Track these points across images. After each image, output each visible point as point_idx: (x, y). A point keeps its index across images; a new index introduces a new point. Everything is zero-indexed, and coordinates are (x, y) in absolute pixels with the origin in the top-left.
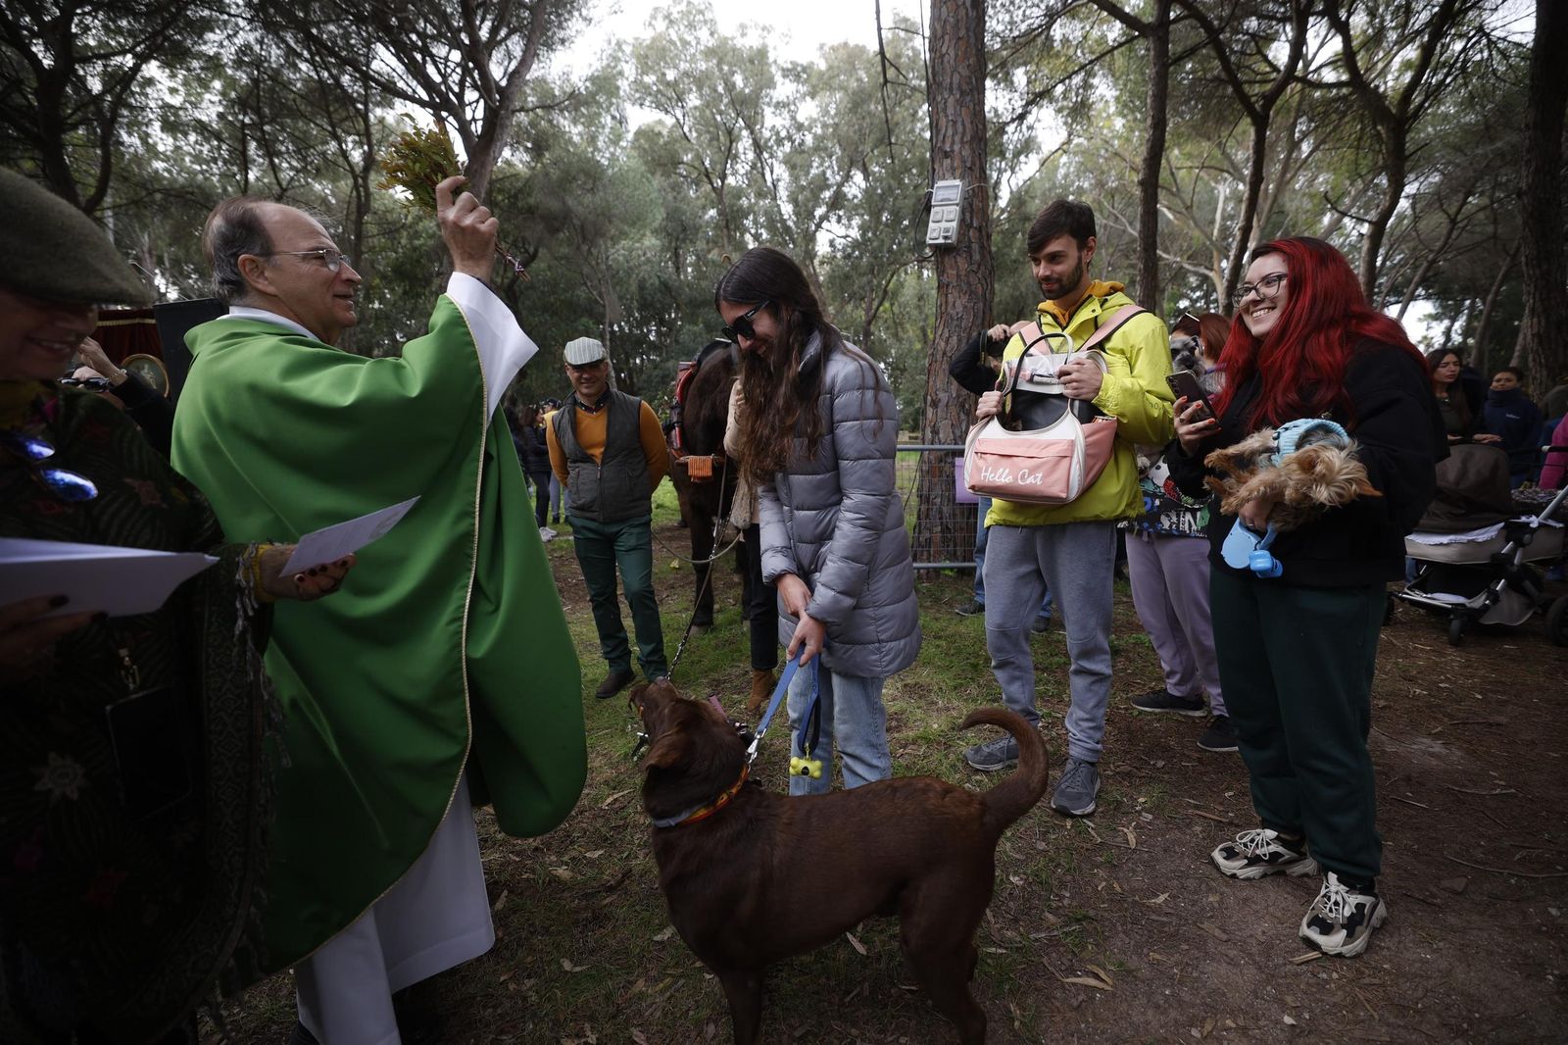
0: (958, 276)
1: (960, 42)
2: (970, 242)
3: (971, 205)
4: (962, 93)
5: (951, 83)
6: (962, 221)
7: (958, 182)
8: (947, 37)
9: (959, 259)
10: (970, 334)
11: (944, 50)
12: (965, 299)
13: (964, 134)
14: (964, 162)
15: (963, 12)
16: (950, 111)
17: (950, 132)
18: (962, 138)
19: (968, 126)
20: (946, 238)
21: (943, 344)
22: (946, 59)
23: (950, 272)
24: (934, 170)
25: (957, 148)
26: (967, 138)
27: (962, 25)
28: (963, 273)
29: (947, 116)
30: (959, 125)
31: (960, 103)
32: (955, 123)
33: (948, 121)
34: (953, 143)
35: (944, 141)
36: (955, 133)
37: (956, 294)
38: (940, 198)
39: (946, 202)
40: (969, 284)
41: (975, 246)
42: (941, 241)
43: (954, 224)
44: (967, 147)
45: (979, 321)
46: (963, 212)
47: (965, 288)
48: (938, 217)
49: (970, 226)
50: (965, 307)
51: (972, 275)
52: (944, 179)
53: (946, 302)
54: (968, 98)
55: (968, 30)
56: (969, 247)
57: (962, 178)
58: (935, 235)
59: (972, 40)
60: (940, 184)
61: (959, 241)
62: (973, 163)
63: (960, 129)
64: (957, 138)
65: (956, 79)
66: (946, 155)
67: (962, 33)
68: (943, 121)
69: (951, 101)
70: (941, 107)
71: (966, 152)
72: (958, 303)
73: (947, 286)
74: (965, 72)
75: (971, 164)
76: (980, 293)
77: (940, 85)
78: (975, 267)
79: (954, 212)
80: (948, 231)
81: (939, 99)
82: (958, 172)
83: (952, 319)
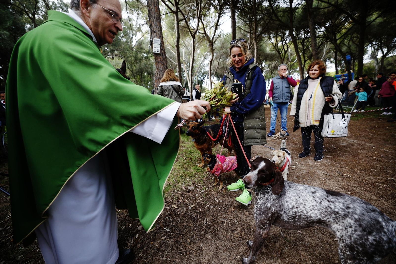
0: (161, 61)
1: (156, 7)
2: (163, 53)
3: (162, 45)
4: (157, 19)
5: (154, 16)
6: (160, 48)
8: (152, 5)
9: (160, 57)
11: (152, 8)
12: (162, 66)
13: (158, 29)
14: (159, 35)
16: (155, 22)
17: (155, 27)
18: (158, 30)
19: (159, 27)
20: (158, 51)
21: (158, 76)
22: (153, 10)
23: (159, 59)
24: (152, 35)
25: (157, 31)
26: (159, 30)
27: (155, 3)
28: (162, 60)
29: (154, 23)
30: (157, 26)
31: (157, 21)
32: (156, 26)
33: (154, 25)
34: (156, 30)
35: (154, 29)
36: (156, 28)
37: (160, 64)
38: (155, 42)
39: (157, 43)
40: (163, 63)
41: (164, 54)
42: (156, 52)
43: (159, 49)
44: (159, 32)
47: (162, 63)
48: (155, 47)
49: (162, 50)
50: (163, 68)
51: (164, 61)
52: (155, 38)
53: (158, 66)
54: (158, 21)
55: (157, 5)
56: (162, 54)
57: (159, 38)
58: (155, 50)
59: (158, 7)
60: (155, 39)
61: (160, 53)
63: (157, 27)
64: (157, 29)
65: (155, 15)
66: (155, 32)
67: (156, 5)
68: (153, 24)
69: (155, 20)
70: (152, 21)
71: (159, 33)
72: (161, 67)
73: (158, 62)
74: (157, 15)
75: (160, 36)
76: (165, 65)
77: (151, 16)
78: (164, 59)
79: (159, 46)
80: (158, 50)
81: (152, 19)
82: (158, 37)
83: (160, 70)
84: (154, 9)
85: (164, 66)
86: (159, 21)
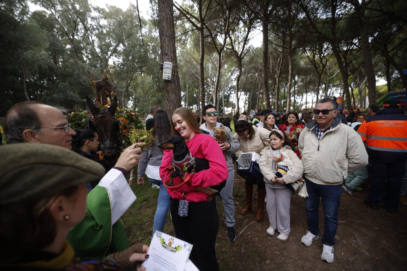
0: (172, 89)
2: (175, 80)
3: (174, 70)
4: (170, 38)
5: (166, 35)
6: (172, 74)
7: (170, 63)
8: (164, 21)
9: (172, 84)
10: (176, 105)
11: (164, 25)
13: (171, 50)
14: (171, 57)
15: (168, 16)
16: (167, 42)
17: (167, 48)
19: (172, 48)
20: (168, 78)
21: (168, 108)
22: (165, 27)
23: (169, 87)
24: (163, 58)
25: (169, 53)
26: (172, 51)
27: (169, 19)
28: (173, 88)
30: (169, 47)
31: (169, 41)
32: (168, 46)
33: (166, 45)
35: (165, 50)
36: (168, 49)
37: (172, 94)
38: (166, 66)
39: (167, 68)
41: (176, 81)
42: (167, 79)
43: (170, 75)
44: (172, 53)
45: (178, 102)
46: (172, 71)
47: (174, 92)
48: (166, 72)
49: (174, 75)
50: (174, 98)
51: (176, 89)
52: (166, 61)
53: (169, 96)
54: (171, 40)
55: (170, 21)
56: (175, 81)
57: (171, 62)
58: (165, 77)
59: (171, 24)
60: (166, 62)
61: (172, 79)
62: (174, 58)
63: (170, 48)
64: (169, 50)
65: (168, 34)
66: (166, 54)
67: (169, 21)
68: (165, 45)
70: (164, 40)
71: (172, 55)
72: (172, 96)
73: (169, 91)
74: (170, 33)
75: (173, 58)
76: (178, 94)
77: (163, 34)
78: (176, 87)
79: (170, 71)
80: (169, 76)
81: (163, 38)
82: (170, 60)
83: (171, 101)
84: (166, 26)
85: (175, 96)
86: (172, 41)
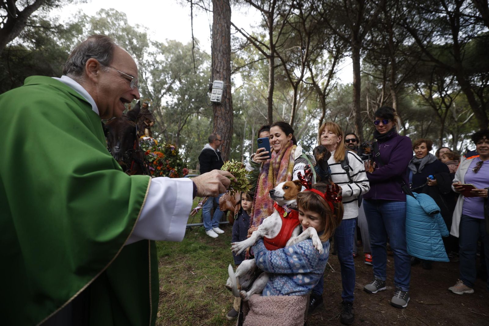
0: (221, 114)
1: (223, 37)
2: (226, 103)
3: (226, 90)
4: (224, 54)
5: (220, 50)
6: (223, 95)
7: (222, 82)
8: (218, 35)
9: (222, 108)
10: (225, 135)
11: (217, 38)
12: (224, 122)
13: (224, 67)
14: (224, 76)
15: (224, 28)
16: (219, 58)
17: (219, 65)
18: (223, 68)
19: (225, 65)
20: (217, 100)
22: (218, 41)
23: (218, 112)
24: (213, 77)
25: (221, 70)
26: (225, 68)
27: (224, 32)
28: (223, 113)
29: (218, 60)
30: (222, 63)
31: (223, 56)
32: (221, 62)
33: (218, 61)
34: (220, 69)
35: (217, 67)
36: (221, 66)
37: (221, 120)
38: (215, 86)
39: (218, 88)
40: (225, 118)
41: (228, 105)
42: (216, 101)
43: (220, 96)
44: (225, 71)
45: (228, 131)
46: (223, 92)
48: (215, 92)
49: (226, 97)
50: (224, 125)
51: (226, 114)
52: (217, 80)
53: (217, 122)
54: (225, 56)
55: (225, 34)
56: (225, 104)
57: (223, 80)
58: (213, 98)
59: (227, 38)
61: (222, 102)
62: (227, 77)
63: (223, 65)
64: (222, 68)
65: (221, 48)
66: (218, 72)
67: (224, 35)
68: (217, 61)
69: (220, 55)
70: (216, 56)
71: (225, 73)
72: (221, 123)
73: (218, 117)
74: (225, 47)
75: (225, 77)
76: (229, 120)
77: (216, 49)
78: (227, 112)
79: (221, 91)
80: (218, 97)
81: (215, 53)
82: (222, 79)
83: (219, 129)
84: (220, 40)
85: (225, 123)
86: (227, 56)
